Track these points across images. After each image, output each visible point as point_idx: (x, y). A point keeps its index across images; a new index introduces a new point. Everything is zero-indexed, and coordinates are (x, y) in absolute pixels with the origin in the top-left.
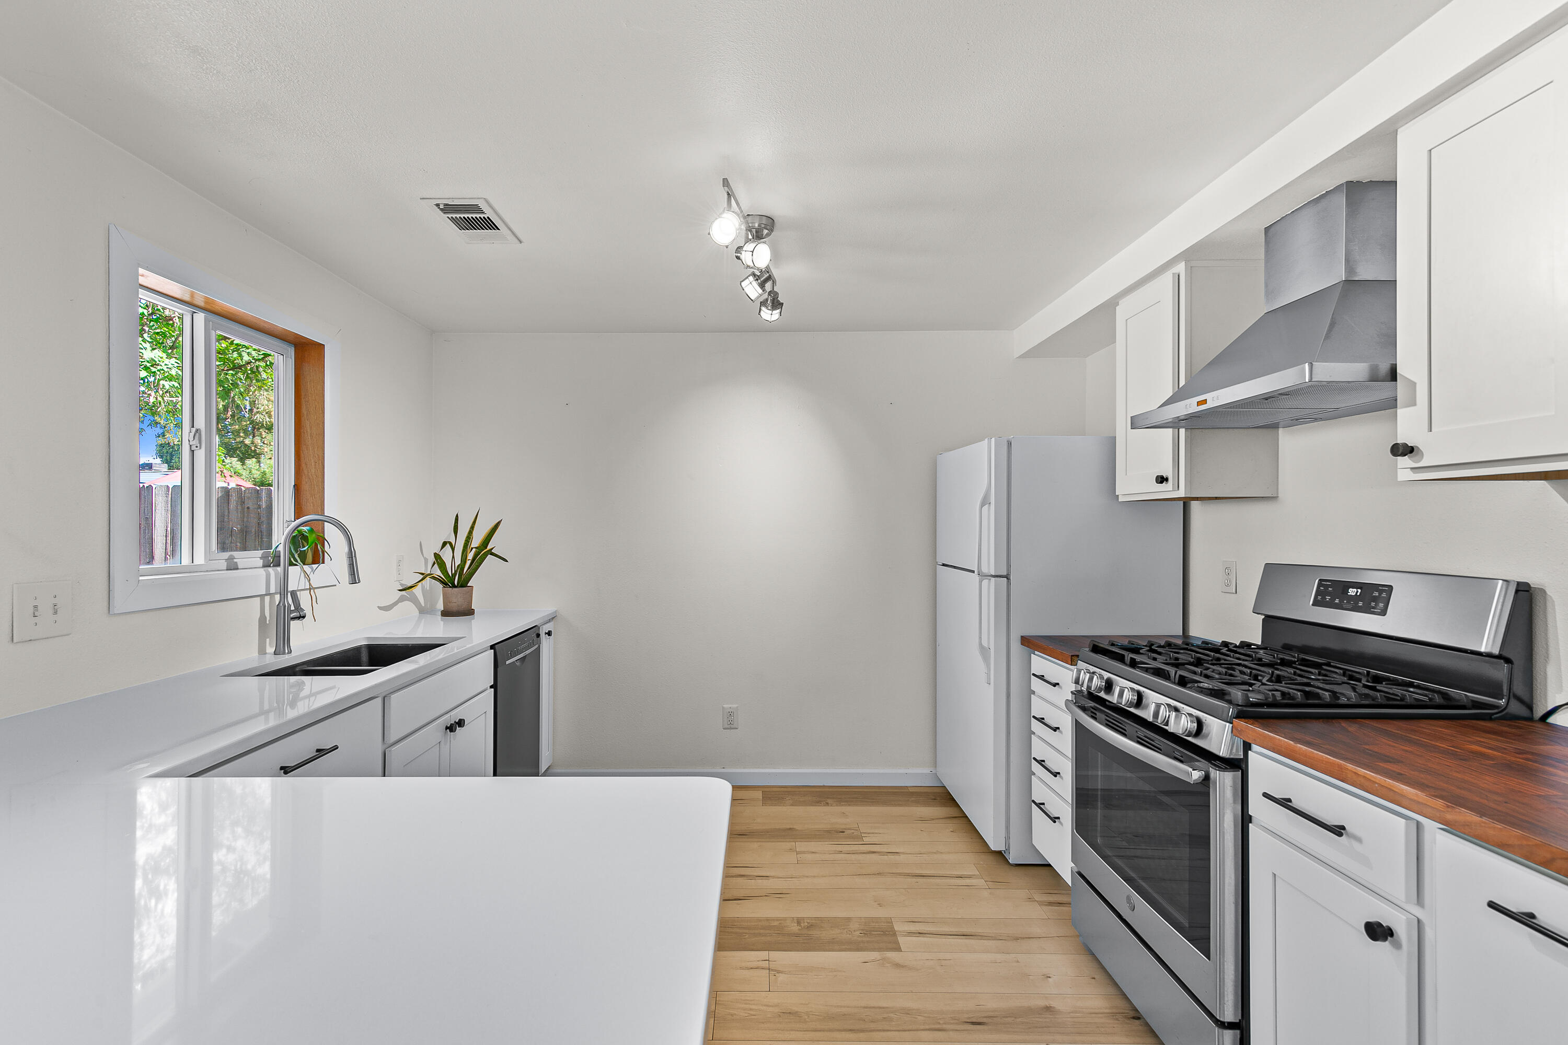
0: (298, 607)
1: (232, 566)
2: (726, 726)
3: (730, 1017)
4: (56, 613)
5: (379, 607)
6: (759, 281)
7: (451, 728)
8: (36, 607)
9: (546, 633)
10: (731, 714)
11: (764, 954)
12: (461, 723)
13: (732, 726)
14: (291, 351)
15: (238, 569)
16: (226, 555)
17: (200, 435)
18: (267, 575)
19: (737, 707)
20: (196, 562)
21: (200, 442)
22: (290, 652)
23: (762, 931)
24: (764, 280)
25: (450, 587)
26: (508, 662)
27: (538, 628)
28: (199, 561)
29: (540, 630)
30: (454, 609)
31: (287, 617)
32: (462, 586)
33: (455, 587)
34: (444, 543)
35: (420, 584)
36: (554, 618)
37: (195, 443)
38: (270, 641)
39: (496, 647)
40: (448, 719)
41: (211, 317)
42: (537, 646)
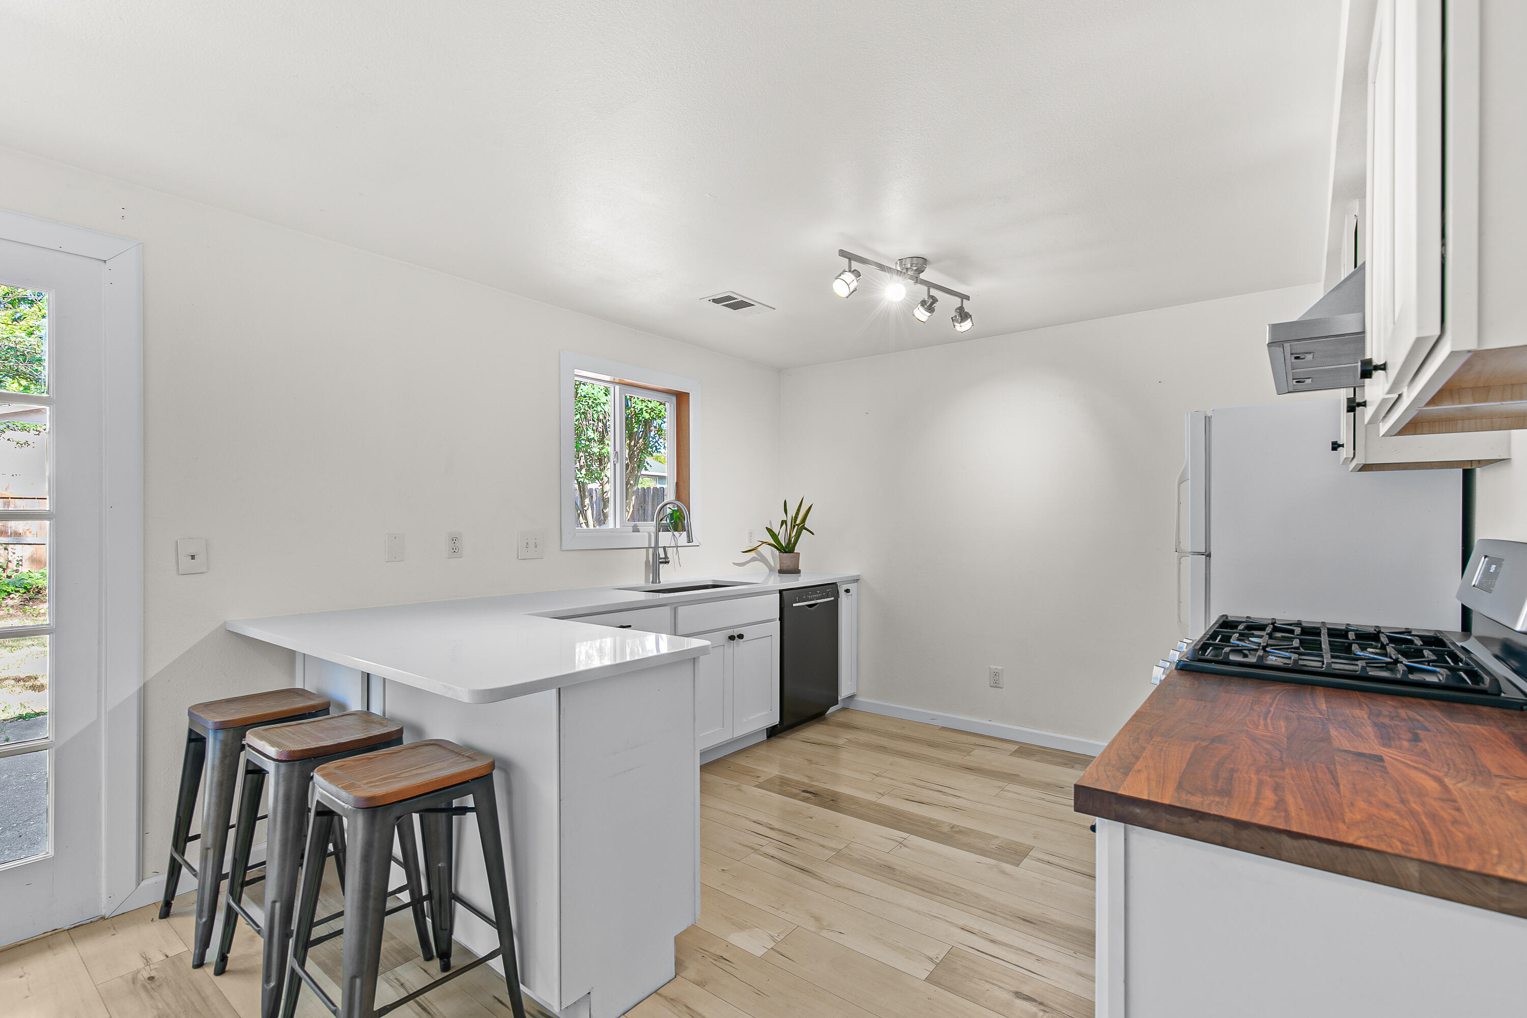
0: (666, 557)
1: (636, 530)
2: (992, 684)
3: (848, 856)
4: (536, 547)
5: (733, 563)
6: (926, 306)
7: (732, 638)
8: (527, 543)
9: (845, 591)
10: (996, 674)
11: (905, 835)
12: (741, 636)
13: (998, 685)
14: (674, 399)
15: (639, 532)
16: (633, 523)
17: (618, 455)
18: (649, 536)
19: (1003, 669)
20: (616, 528)
21: (618, 460)
22: (660, 582)
23: (919, 824)
24: (930, 304)
25: (783, 553)
26: (794, 605)
27: (837, 585)
28: (618, 526)
29: (839, 588)
30: (785, 568)
31: (658, 561)
32: (790, 552)
33: (786, 552)
34: (782, 521)
35: (759, 549)
36: (857, 580)
37: (615, 459)
38: (651, 575)
39: (784, 592)
40: (731, 632)
41: (623, 387)
42: (833, 598)
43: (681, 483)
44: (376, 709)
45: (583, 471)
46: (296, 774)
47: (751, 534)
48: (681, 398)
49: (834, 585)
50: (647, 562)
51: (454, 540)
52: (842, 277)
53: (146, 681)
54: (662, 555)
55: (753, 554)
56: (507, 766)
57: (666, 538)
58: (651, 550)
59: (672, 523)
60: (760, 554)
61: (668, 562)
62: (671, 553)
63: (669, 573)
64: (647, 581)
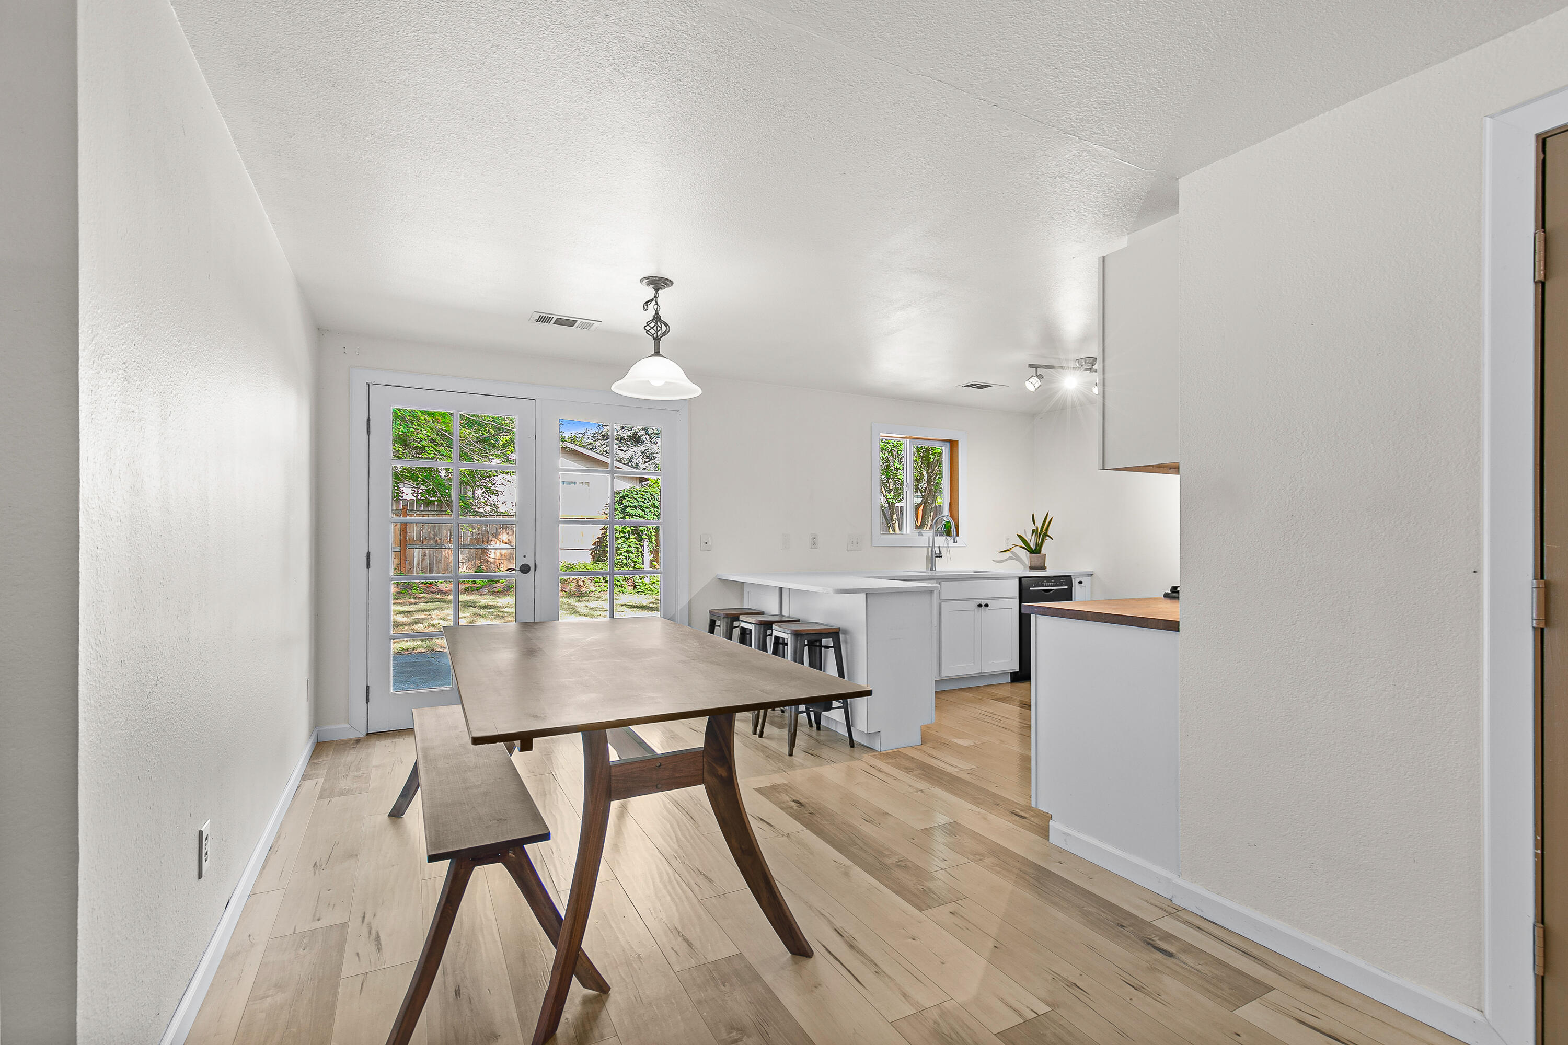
0: (940, 553)
1: (920, 535)
4: (857, 543)
5: (993, 560)
7: (980, 606)
8: (852, 541)
9: (1079, 582)
12: (987, 605)
14: (948, 444)
15: (922, 536)
16: (919, 530)
17: (908, 485)
18: (929, 539)
20: (907, 533)
22: (935, 570)
25: (1032, 554)
26: (1031, 589)
27: (1071, 578)
28: (909, 532)
29: (1073, 580)
30: (1033, 565)
31: (935, 556)
32: (1037, 553)
33: (1034, 553)
34: (1033, 530)
35: (1012, 550)
36: (1091, 575)
37: (907, 488)
38: (930, 565)
39: (1023, 579)
40: (980, 602)
41: (911, 440)
42: (1066, 587)
43: (953, 503)
44: (785, 613)
45: (892, 493)
46: (762, 630)
47: (1008, 539)
48: (953, 444)
49: (1069, 577)
50: (928, 556)
51: (814, 538)
52: (1029, 380)
53: (692, 596)
54: (937, 552)
55: (1008, 554)
56: (846, 632)
57: (940, 541)
58: (930, 549)
59: (945, 531)
60: (1013, 553)
61: (942, 557)
62: (943, 550)
63: (942, 566)
64: (927, 569)
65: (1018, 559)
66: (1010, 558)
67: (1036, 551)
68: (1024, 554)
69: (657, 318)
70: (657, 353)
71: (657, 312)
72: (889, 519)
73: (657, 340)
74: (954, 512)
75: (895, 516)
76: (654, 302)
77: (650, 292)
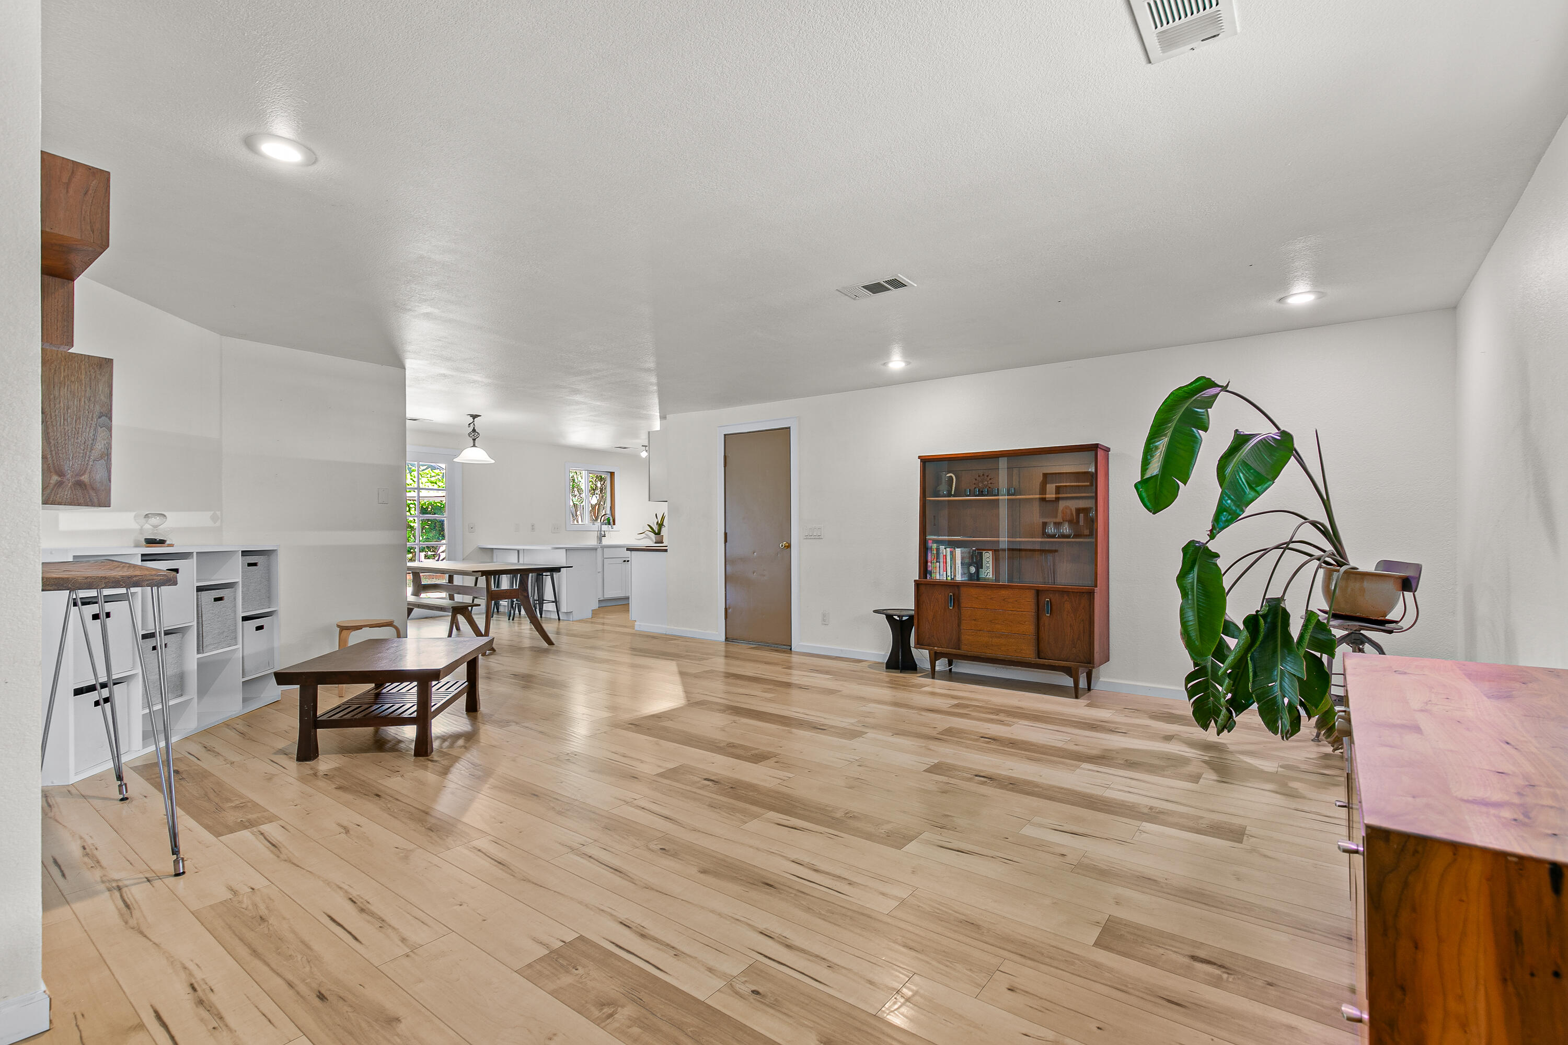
7: (625, 561)
22: (602, 543)
28: (587, 523)
30: (658, 541)
31: (601, 536)
35: (645, 533)
38: (599, 541)
40: (625, 559)
43: (612, 508)
47: (642, 528)
48: (612, 475)
50: (598, 536)
51: (533, 526)
54: (603, 534)
55: (643, 535)
57: (605, 528)
58: (599, 532)
59: (607, 522)
61: (605, 536)
62: (606, 533)
63: (605, 541)
64: (597, 543)
65: (650, 538)
66: (645, 538)
67: (659, 533)
68: (652, 535)
69: (474, 430)
70: (474, 446)
71: (474, 428)
72: (575, 515)
73: (474, 440)
74: (613, 512)
75: (578, 513)
76: (472, 424)
77: (471, 420)
